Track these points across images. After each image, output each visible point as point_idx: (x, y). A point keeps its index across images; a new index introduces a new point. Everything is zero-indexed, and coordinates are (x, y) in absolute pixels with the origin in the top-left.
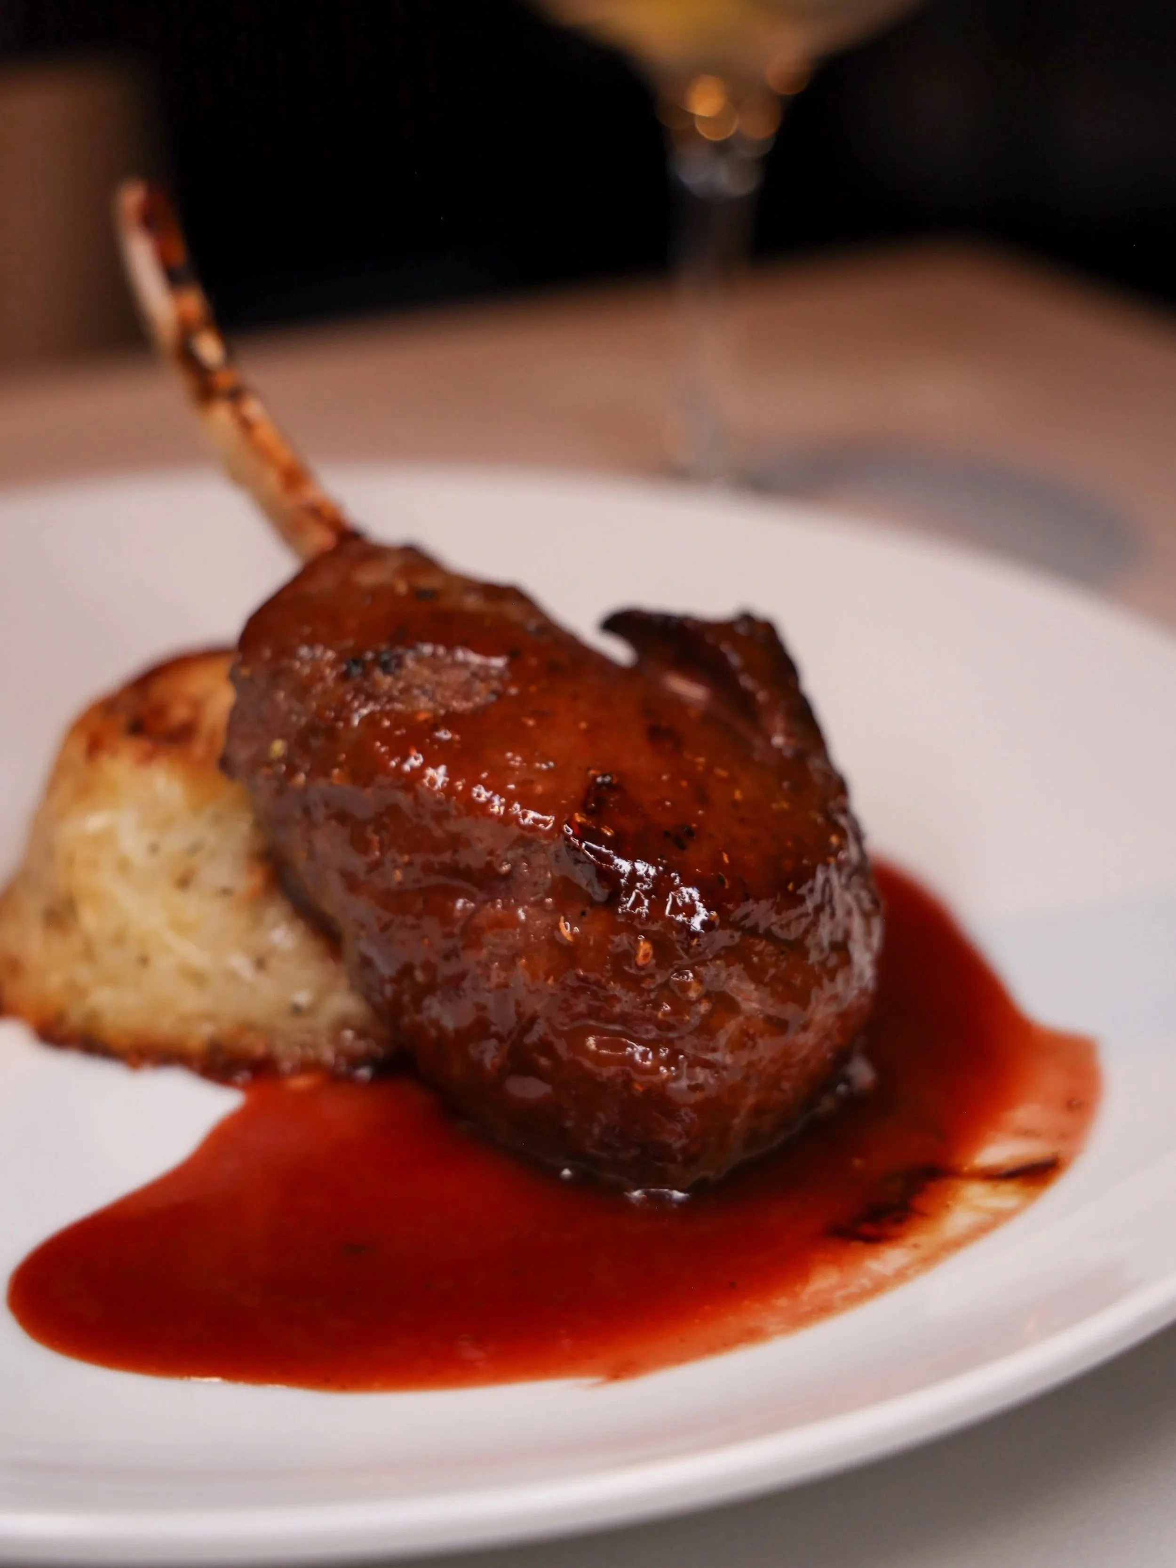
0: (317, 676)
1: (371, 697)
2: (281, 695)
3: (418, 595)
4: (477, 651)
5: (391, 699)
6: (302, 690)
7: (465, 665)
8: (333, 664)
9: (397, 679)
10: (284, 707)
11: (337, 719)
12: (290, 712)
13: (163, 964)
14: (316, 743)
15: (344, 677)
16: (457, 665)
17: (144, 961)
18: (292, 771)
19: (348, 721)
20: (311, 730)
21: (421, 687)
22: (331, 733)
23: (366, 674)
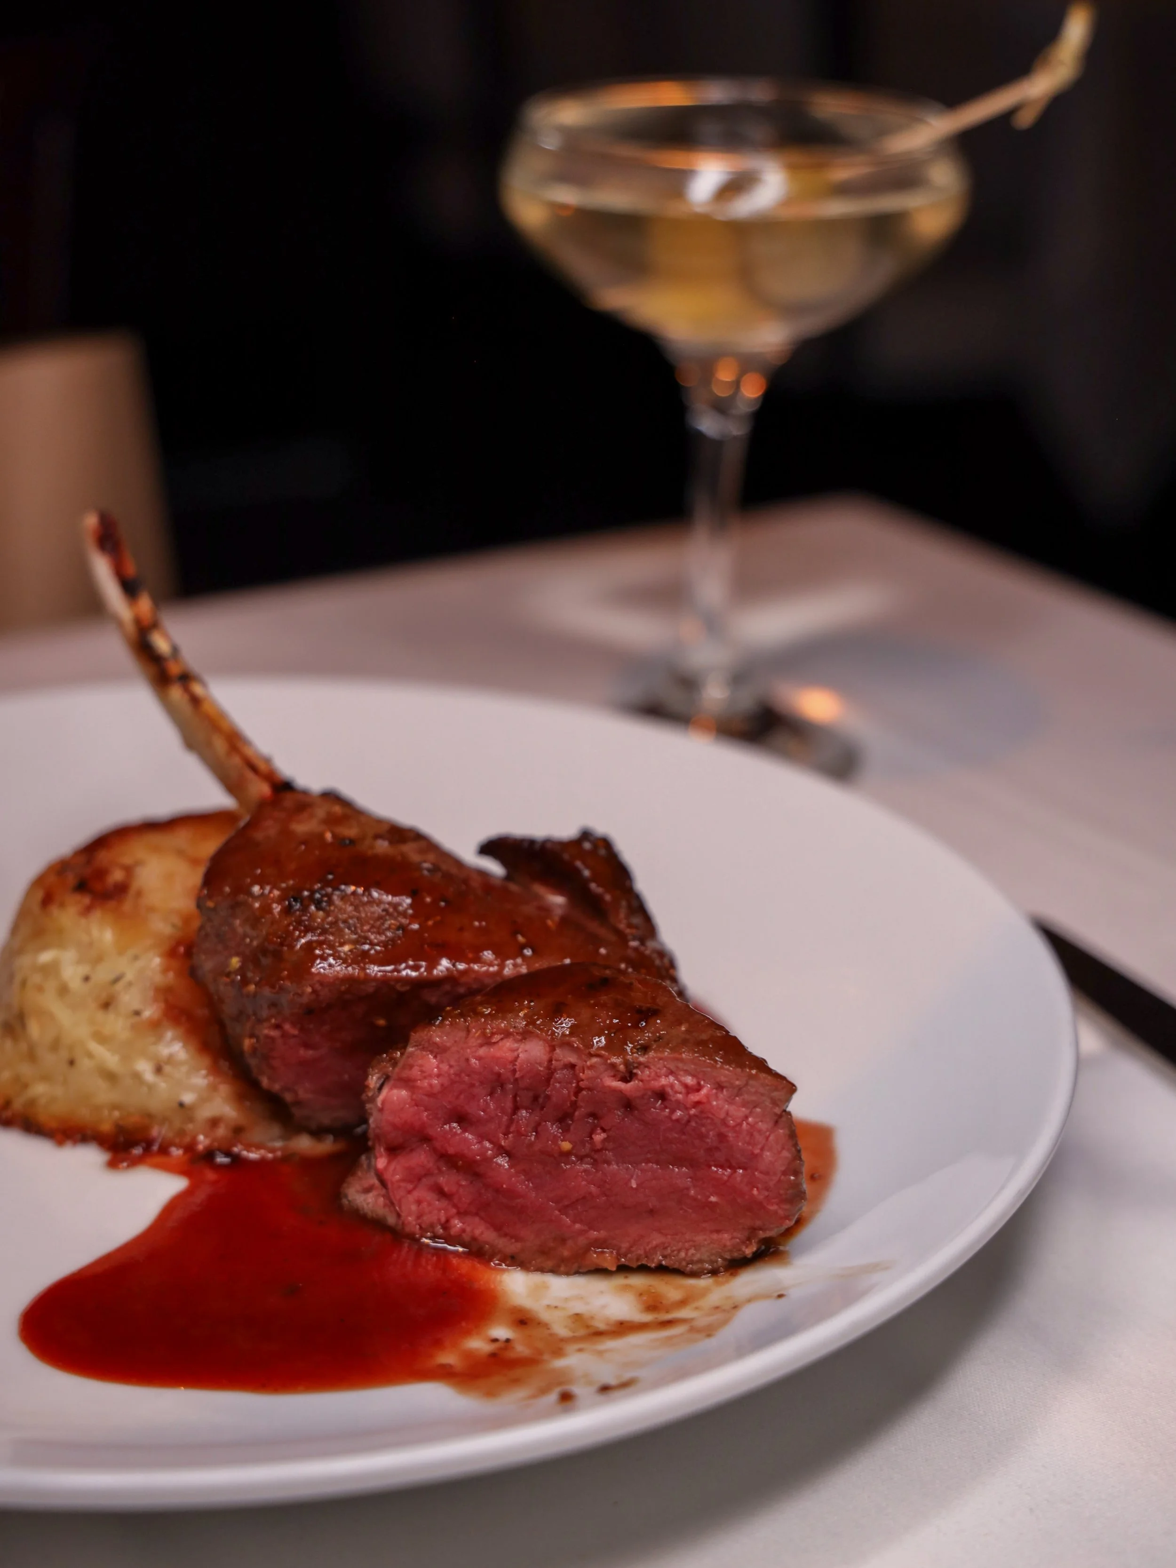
0: (266, 909)
1: (308, 929)
2: (237, 922)
3: (340, 842)
4: (388, 892)
5: (324, 932)
6: (255, 920)
7: (379, 902)
8: (280, 900)
9: (328, 914)
10: (240, 930)
11: (282, 944)
12: (245, 936)
13: (85, 1064)
14: (266, 961)
15: (287, 911)
16: (372, 902)
17: (72, 1063)
18: (245, 982)
19: (291, 947)
20: (263, 950)
21: (345, 921)
22: (277, 955)
23: (305, 909)
